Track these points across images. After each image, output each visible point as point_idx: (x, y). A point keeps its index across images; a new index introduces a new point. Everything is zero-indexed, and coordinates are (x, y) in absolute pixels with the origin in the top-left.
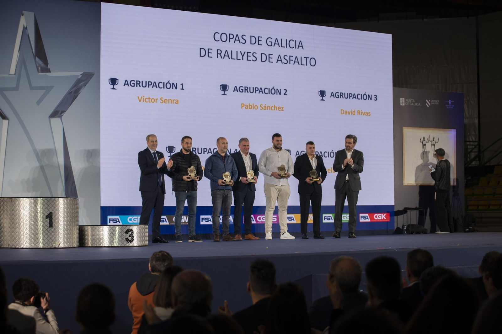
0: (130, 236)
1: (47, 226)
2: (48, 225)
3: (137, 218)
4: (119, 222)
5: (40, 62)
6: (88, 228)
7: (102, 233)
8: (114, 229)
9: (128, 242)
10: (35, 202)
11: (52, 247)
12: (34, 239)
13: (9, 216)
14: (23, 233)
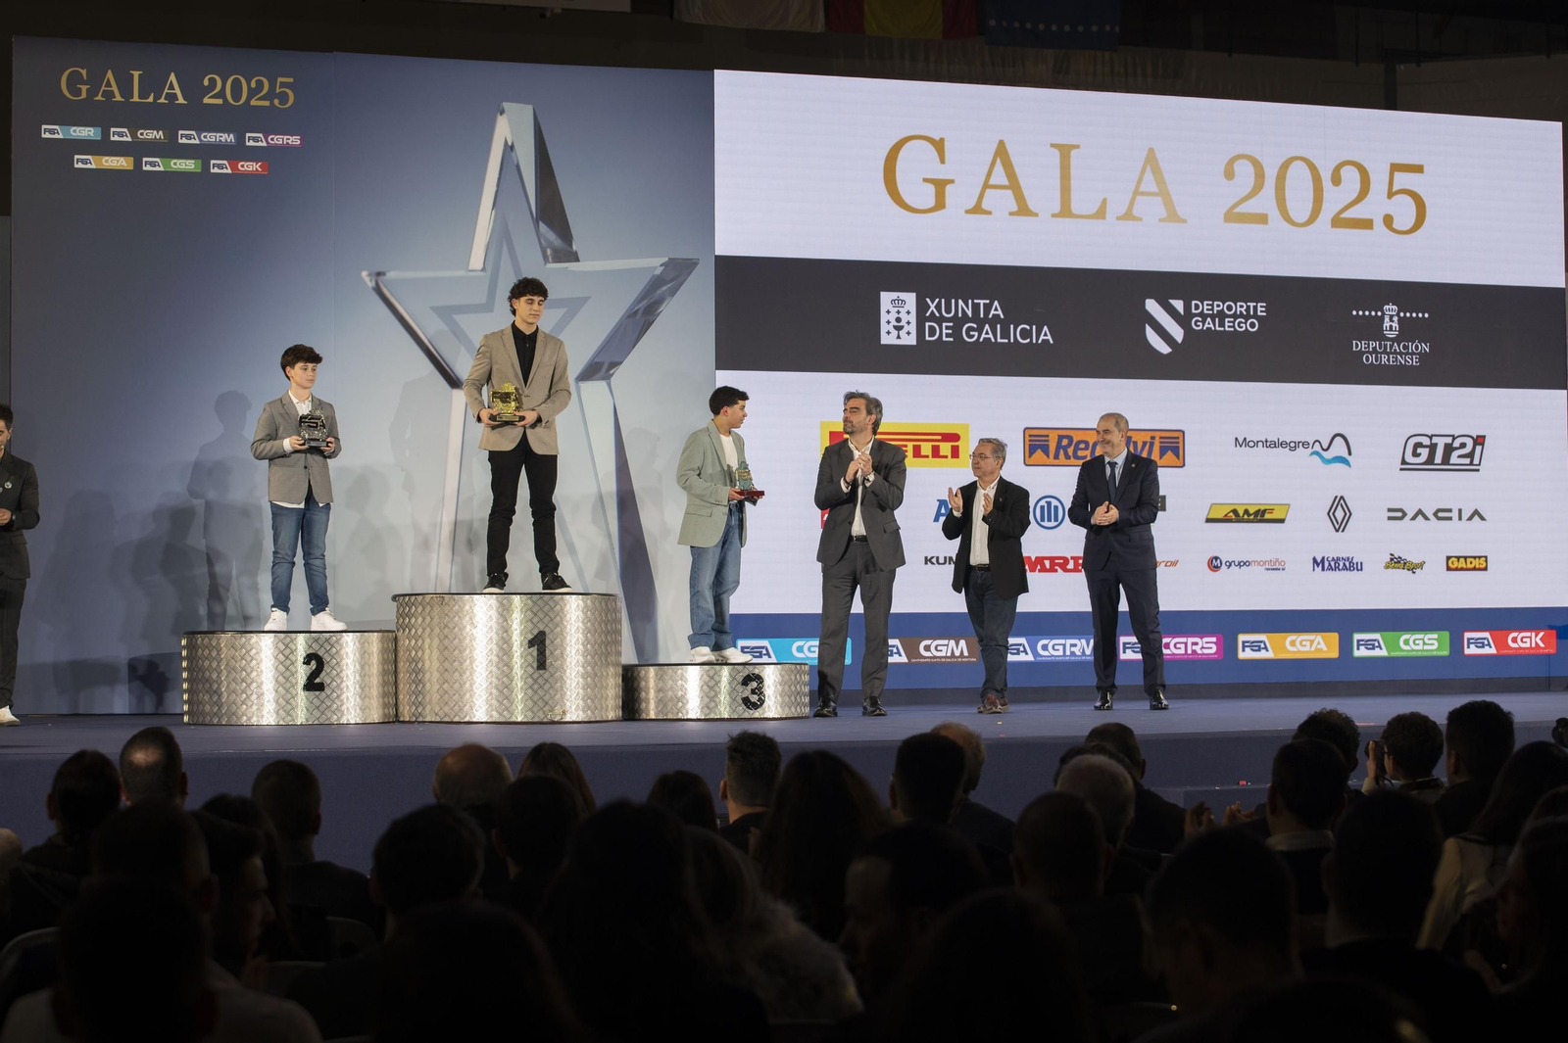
1: (532, 667)
2: (535, 665)
4: (770, 657)
5: (551, 236)
6: (647, 672)
7: (682, 685)
8: (711, 673)
9: (748, 707)
10: (501, 604)
11: (545, 720)
12: (498, 701)
13: (436, 642)
14: (471, 686)
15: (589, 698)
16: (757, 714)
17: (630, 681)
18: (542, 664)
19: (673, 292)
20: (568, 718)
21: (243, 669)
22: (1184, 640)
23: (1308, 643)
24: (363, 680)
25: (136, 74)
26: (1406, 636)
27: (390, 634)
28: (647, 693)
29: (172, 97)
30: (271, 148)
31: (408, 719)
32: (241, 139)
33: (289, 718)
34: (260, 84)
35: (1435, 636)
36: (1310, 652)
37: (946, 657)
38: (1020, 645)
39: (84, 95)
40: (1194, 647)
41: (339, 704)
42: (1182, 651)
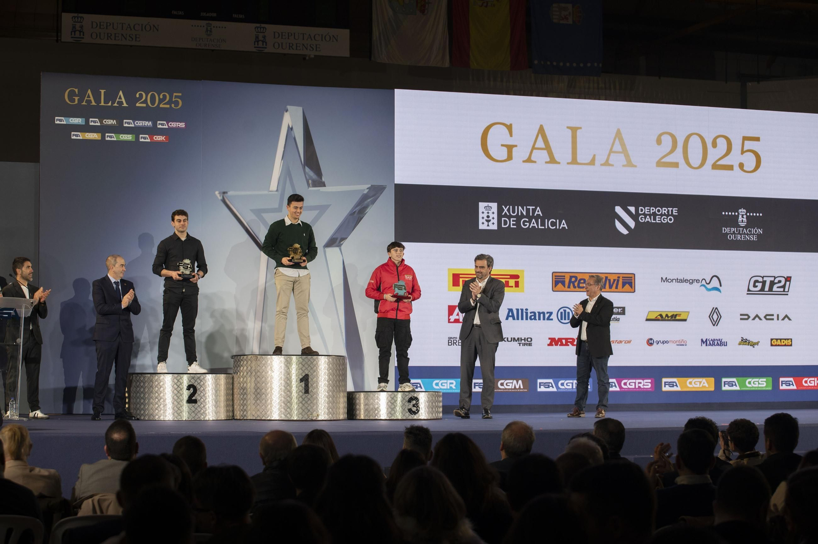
0: (414, 406)
1: (302, 392)
2: (303, 391)
3: (447, 383)
4: (421, 388)
5: (311, 173)
6: (360, 395)
7: (378, 402)
8: (393, 396)
9: (411, 414)
10: (286, 360)
11: (308, 419)
12: (284, 409)
13: (253, 379)
14: (271, 401)
15: (330, 408)
16: (415, 417)
17: (351, 400)
18: (307, 391)
19: (373, 202)
20: (320, 418)
21: (156, 392)
22: (634, 381)
23: (698, 383)
24: (216, 398)
25: (103, 91)
26: (749, 380)
27: (230, 375)
28: (360, 406)
29: (120, 103)
30: (170, 129)
31: (239, 418)
32: (155, 124)
33: (179, 417)
34: (165, 96)
35: (765, 380)
36: (699, 388)
37: (511, 389)
38: (550, 383)
39: (76, 102)
40: (640, 385)
41: (204, 410)
42: (633, 387)
